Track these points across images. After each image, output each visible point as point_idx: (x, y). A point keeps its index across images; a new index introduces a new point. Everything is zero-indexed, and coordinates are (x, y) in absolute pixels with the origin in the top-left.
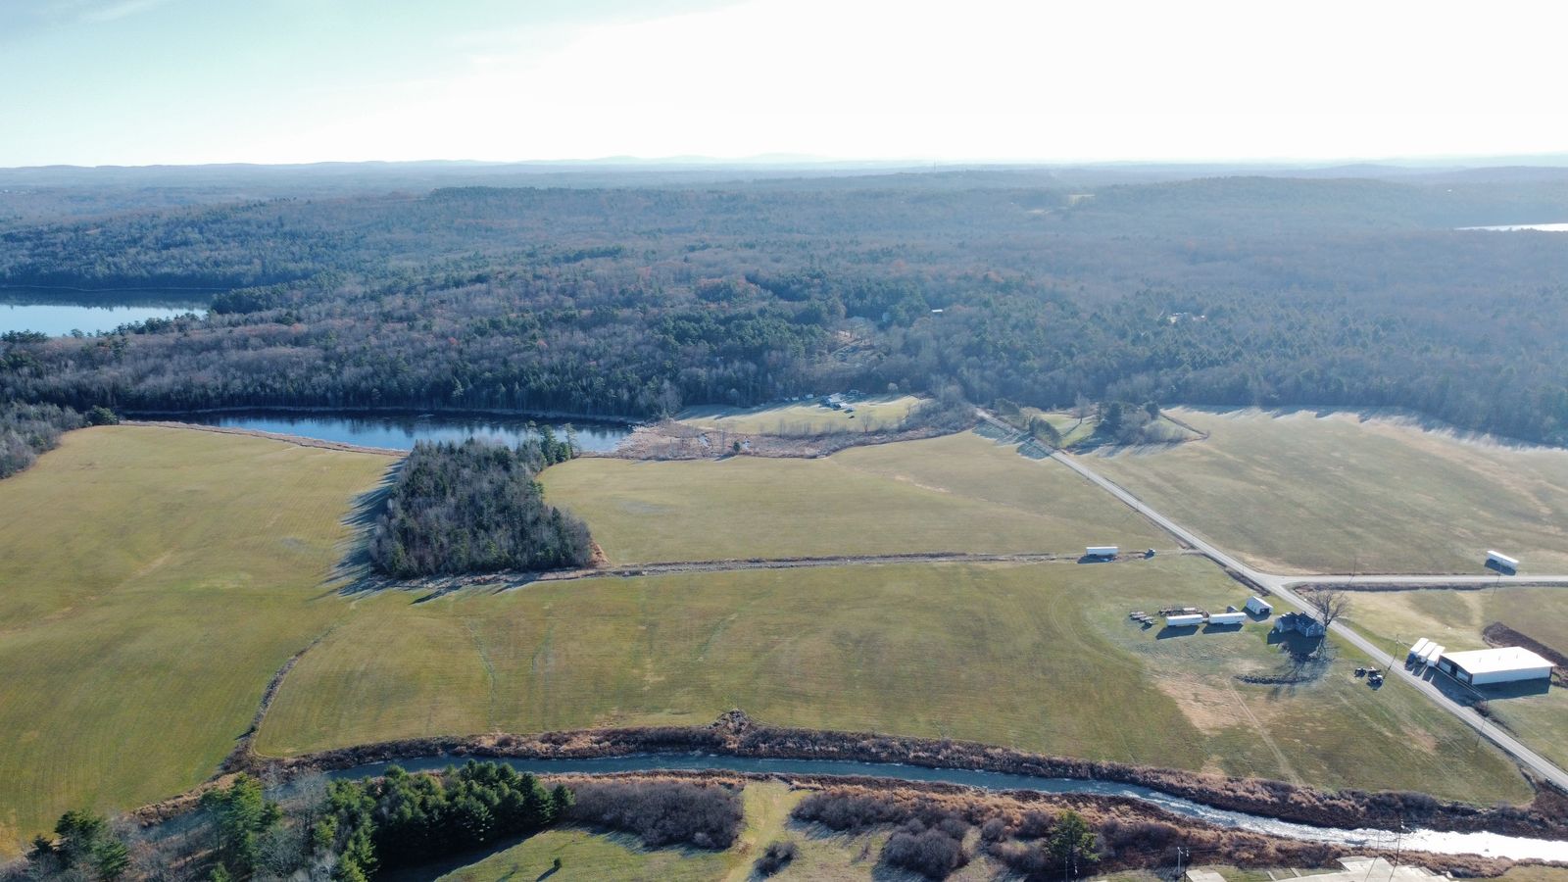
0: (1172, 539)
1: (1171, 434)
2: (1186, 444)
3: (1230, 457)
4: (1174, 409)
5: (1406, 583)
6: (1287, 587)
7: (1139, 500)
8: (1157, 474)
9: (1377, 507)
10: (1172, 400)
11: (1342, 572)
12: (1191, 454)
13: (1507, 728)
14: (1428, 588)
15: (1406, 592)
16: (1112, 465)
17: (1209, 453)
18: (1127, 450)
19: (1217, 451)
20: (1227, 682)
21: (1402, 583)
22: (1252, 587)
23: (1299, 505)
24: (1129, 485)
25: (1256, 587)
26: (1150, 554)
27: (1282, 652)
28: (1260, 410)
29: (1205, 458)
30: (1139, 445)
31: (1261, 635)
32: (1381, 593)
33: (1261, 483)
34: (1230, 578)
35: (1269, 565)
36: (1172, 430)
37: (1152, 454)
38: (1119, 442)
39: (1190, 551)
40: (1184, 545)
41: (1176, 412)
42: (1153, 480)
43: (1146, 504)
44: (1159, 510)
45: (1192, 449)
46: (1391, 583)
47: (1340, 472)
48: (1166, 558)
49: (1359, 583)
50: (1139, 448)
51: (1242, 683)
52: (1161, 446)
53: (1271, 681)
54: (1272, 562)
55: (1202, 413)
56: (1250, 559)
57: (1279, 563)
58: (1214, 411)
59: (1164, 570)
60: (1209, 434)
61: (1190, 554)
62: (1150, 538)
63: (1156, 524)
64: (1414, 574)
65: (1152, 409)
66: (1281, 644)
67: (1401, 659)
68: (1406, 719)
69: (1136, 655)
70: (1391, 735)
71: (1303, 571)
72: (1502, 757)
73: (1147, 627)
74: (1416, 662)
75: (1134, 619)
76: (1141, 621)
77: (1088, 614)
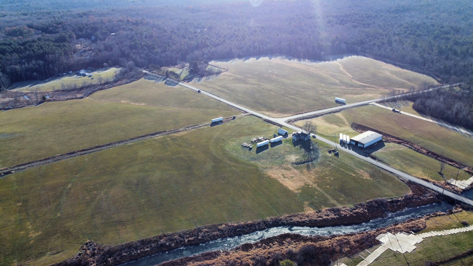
0: (237, 110)
1: (216, 71)
2: (222, 74)
3: (239, 76)
4: (211, 62)
5: (319, 113)
6: (285, 122)
7: (218, 97)
8: (219, 86)
9: (293, 87)
10: (211, 59)
11: (299, 113)
12: (226, 77)
13: (384, 162)
14: (326, 114)
15: (321, 117)
16: (202, 85)
17: (231, 76)
18: (204, 79)
19: (234, 75)
20: (290, 166)
21: (318, 114)
22: (276, 125)
23: (270, 91)
24: (212, 91)
25: (276, 124)
26: (234, 118)
27: (301, 149)
28: (238, 59)
29: (231, 78)
30: (207, 76)
31: (290, 144)
32: (314, 118)
33: (254, 84)
34: (266, 123)
35: (274, 115)
36: (216, 70)
37: (212, 78)
38: (200, 76)
39: (246, 114)
40: (244, 112)
41: (212, 63)
42: (219, 88)
43: (222, 98)
44: (227, 99)
45: (225, 75)
46: (315, 114)
47: (274, 77)
48: (240, 118)
49: (306, 116)
50: (207, 77)
51: (295, 165)
52: (215, 76)
53: (304, 163)
54: (274, 113)
55: (221, 62)
56: (267, 113)
57: (277, 113)
58: (225, 61)
59: (242, 124)
60: (228, 69)
61: (247, 115)
62: (230, 111)
63: (228, 105)
64: (319, 110)
65: (206, 63)
66: (299, 146)
67: (338, 143)
68: (354, 167)
69: (253, 162)
70: (354, 175)
71: (286, 115)
72: (391, 175)
73: (250, 149)
74: (343, 143)
75: (244, 147)
76: (247, 147)
77: (226, 148)
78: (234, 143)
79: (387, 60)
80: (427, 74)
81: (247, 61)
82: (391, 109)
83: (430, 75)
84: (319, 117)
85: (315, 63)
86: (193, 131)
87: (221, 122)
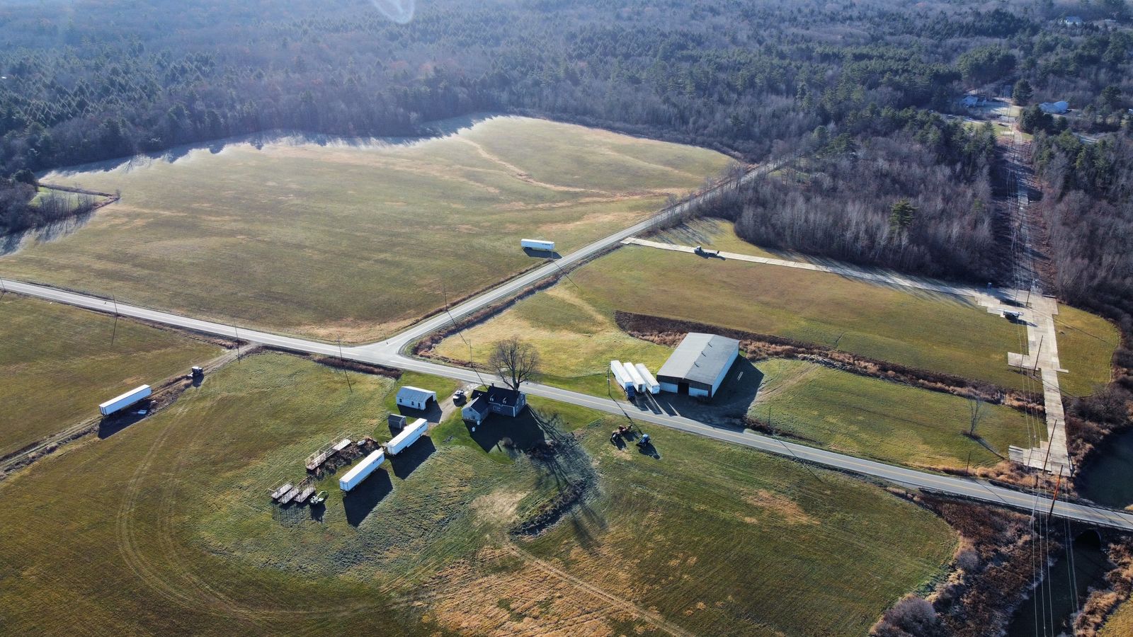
0: (201, 341)
1: (75, 205)
2: (100, 211)
3: (167, 213)
4: (47, 176)
5: (500, 299)
6: (401, 353)
7: (106, 299)
8: (100, 257)
9: (370, 225)
10: (45, 168)
11: (433, 311)
12: (117, 221)
13: (801, 438)
14: (521, 297)
15: (509, 310)
16: (25, 261)
17: (138, 215)
18: (28, 238)
19: (146, 211)
20: (510, 549)
21: (494, 301)
22: (372, 372)
23: (300, 246)
24: (73, 282)
25: (376, 370)
26: (198, 376)
27: (514, 457)
28: (148, 158)
29: (139, 222)
30: (39, 226)
31: (464, 442)
32: (491, 321)
33: (233, 233)
34: (333, 370)
35: (350, 333)
36: (73, 200)
37: (64, 233)
38: (8, 229)
39: (243, 350)
40: (229, 343)
41: (51, 178)
42: (99, 265)
43: (122, 302)
44: (146, 304)
45: (114, 215)
46: (487, 306)
47: (294, 200)
48: (224, 372)
49: (463, 317)
50: (43, 231)
51: (528, 539)
52: (71, 222)
53: (554, 517)
54: (347, 326)
55: (86, 173)
56: (322, 331)
57: (355, 324)
58: (99, 168)
59: (241, 395)
60: (118, 193)
61: (247, 353)
62: (169, 350)
63: (154, 323)
64: (493, 287)
65: (29, 179)
66: (501, 443)
67: (620, 397)
68: (730, 484)
69: (350, 576)
70: (754, 520)
71: (393, 326)
72: (855, 483)
73: (318, 510)
74: (636, 395)
75: (286, 506)
76: (301, 505)
77: (205, 534)
78: (232, 499)
79: (587, 119)
80: (703, 145)
81: (180, 161)
82: (692, 250)
83: (710, 146)
84: (505, 313)
85: (401, 146)
86: (18, 482)
87: (144, 404)
